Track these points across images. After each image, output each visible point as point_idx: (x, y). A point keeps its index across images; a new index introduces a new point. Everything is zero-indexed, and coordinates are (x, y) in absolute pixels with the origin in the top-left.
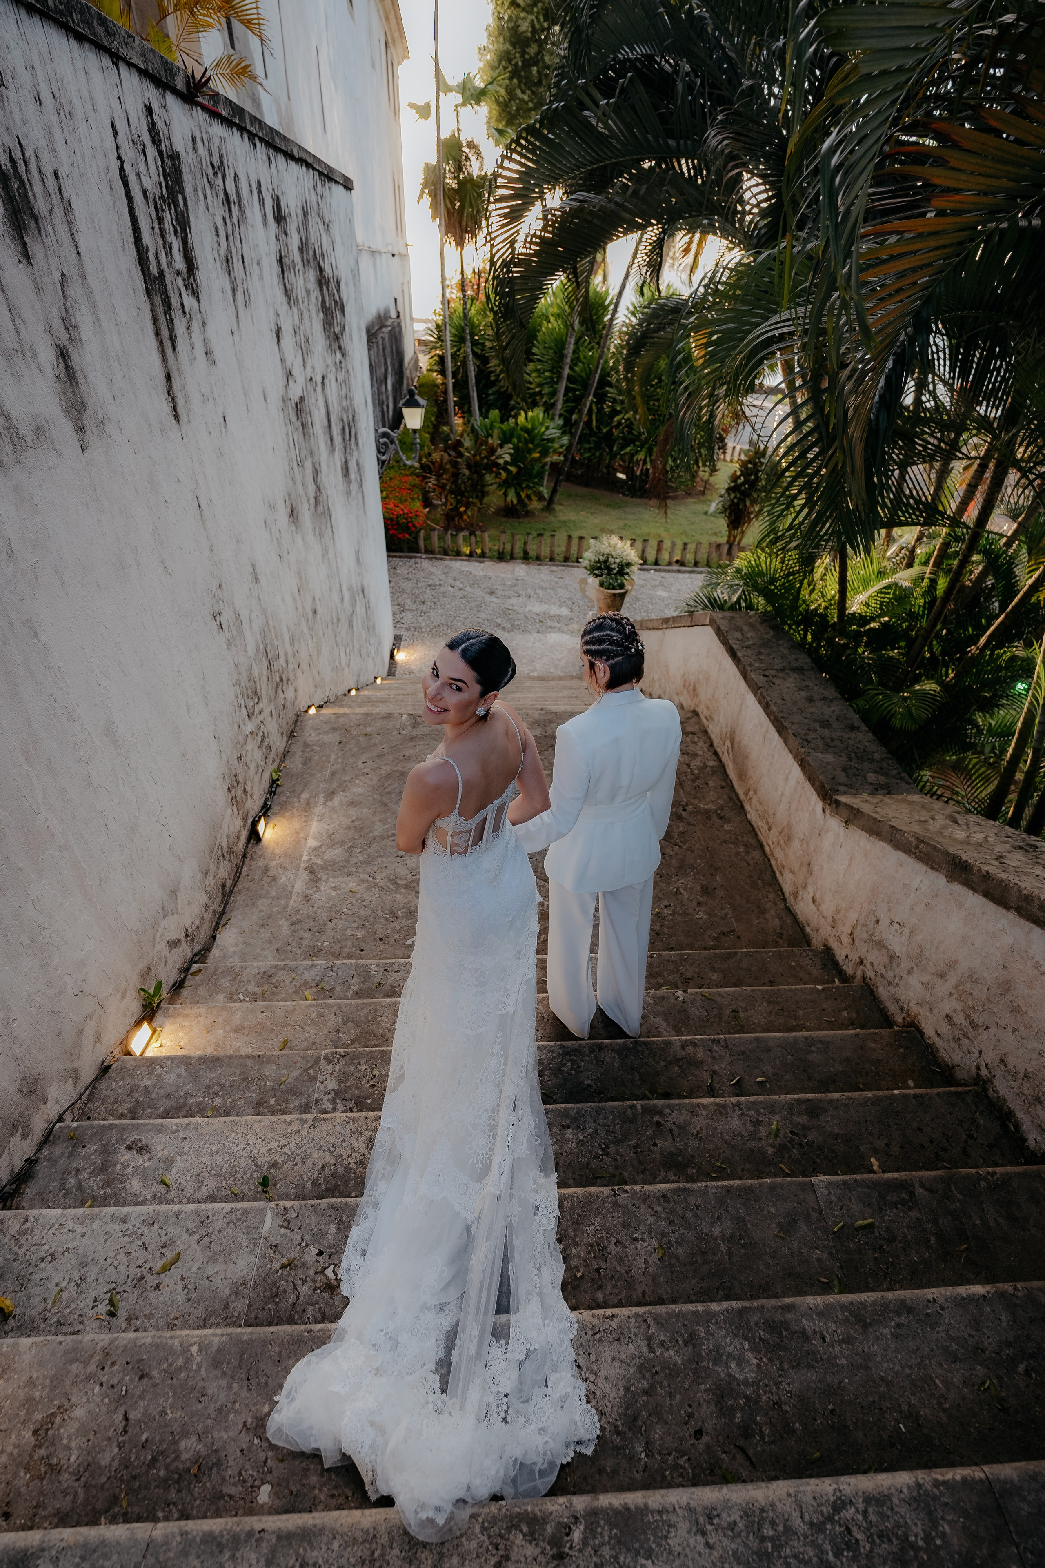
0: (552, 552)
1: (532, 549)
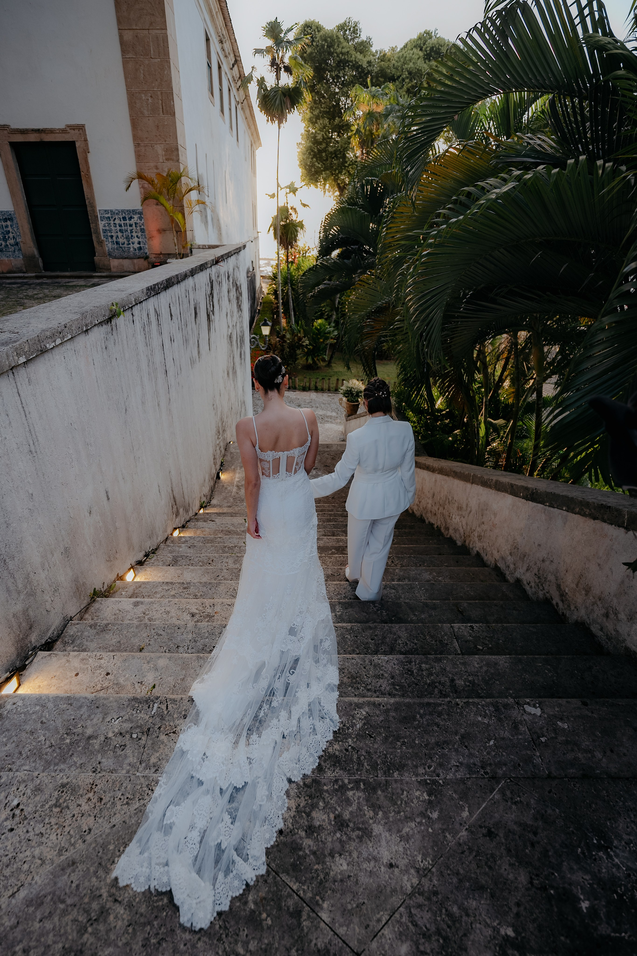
0: (329, 387)
1: (319, 385)
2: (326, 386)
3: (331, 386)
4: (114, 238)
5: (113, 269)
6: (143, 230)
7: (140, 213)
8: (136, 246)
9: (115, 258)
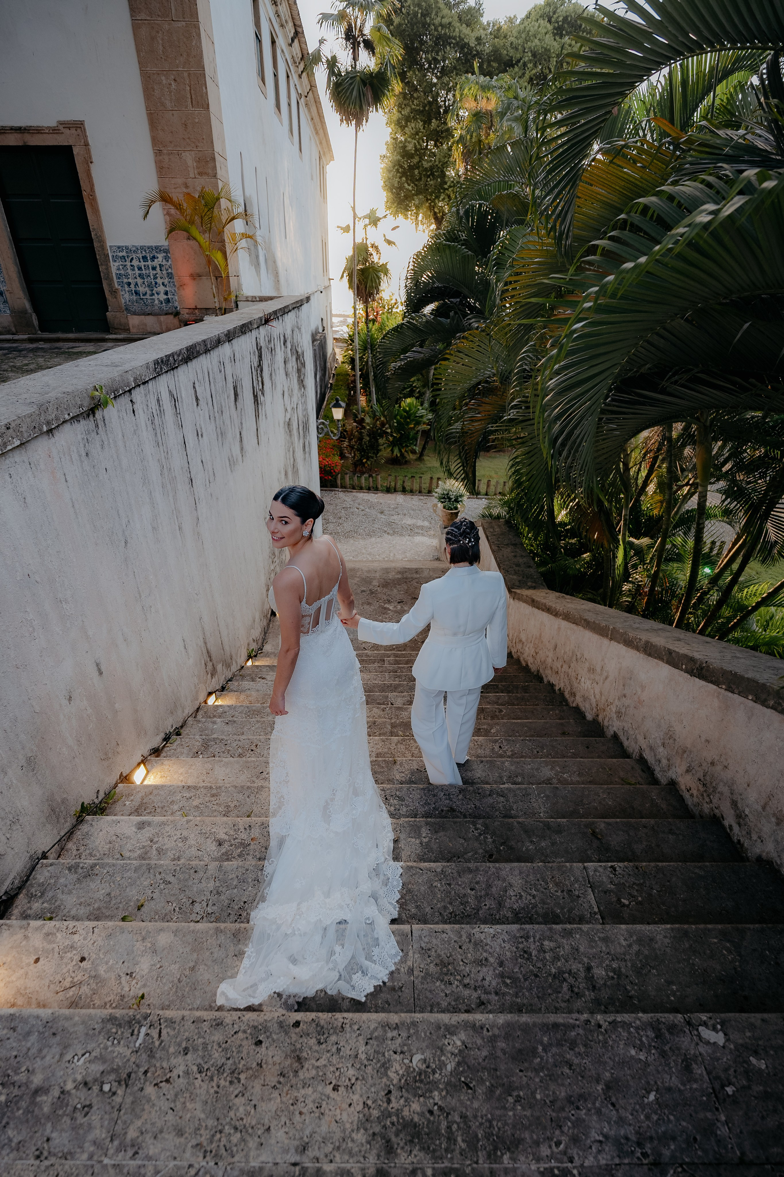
0: (420, 487)
1: (408, 486)
2: (416, 487)
3: (423, 486)
4: (132, 286)
5: (132, 330)
6: (170, 276)
7: (166, 251)
8: (163, 297)
9: (135, 313)
